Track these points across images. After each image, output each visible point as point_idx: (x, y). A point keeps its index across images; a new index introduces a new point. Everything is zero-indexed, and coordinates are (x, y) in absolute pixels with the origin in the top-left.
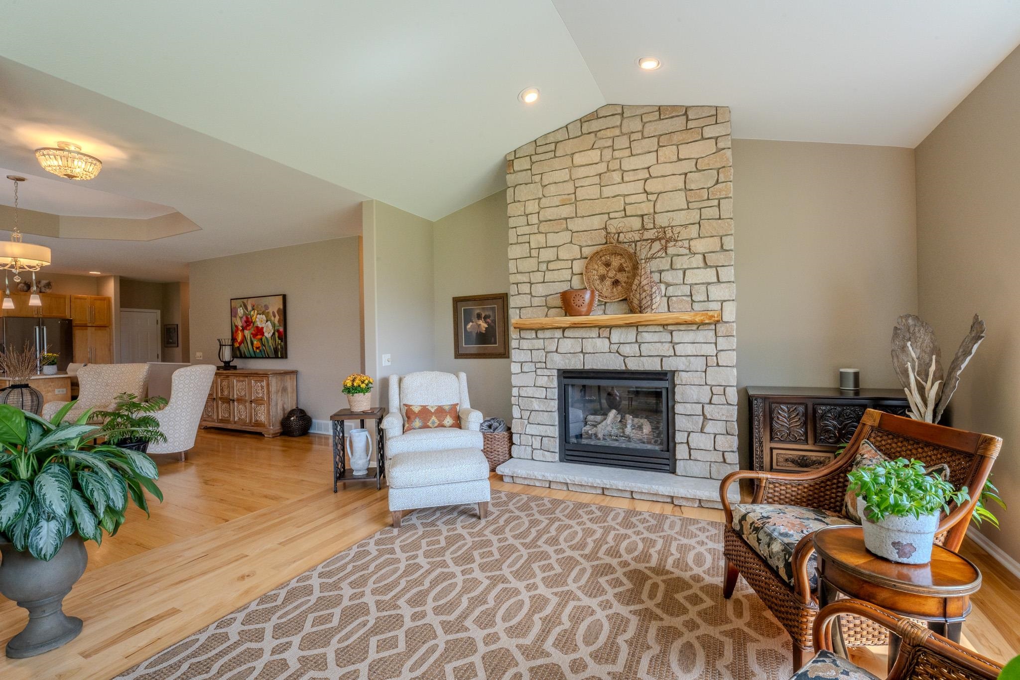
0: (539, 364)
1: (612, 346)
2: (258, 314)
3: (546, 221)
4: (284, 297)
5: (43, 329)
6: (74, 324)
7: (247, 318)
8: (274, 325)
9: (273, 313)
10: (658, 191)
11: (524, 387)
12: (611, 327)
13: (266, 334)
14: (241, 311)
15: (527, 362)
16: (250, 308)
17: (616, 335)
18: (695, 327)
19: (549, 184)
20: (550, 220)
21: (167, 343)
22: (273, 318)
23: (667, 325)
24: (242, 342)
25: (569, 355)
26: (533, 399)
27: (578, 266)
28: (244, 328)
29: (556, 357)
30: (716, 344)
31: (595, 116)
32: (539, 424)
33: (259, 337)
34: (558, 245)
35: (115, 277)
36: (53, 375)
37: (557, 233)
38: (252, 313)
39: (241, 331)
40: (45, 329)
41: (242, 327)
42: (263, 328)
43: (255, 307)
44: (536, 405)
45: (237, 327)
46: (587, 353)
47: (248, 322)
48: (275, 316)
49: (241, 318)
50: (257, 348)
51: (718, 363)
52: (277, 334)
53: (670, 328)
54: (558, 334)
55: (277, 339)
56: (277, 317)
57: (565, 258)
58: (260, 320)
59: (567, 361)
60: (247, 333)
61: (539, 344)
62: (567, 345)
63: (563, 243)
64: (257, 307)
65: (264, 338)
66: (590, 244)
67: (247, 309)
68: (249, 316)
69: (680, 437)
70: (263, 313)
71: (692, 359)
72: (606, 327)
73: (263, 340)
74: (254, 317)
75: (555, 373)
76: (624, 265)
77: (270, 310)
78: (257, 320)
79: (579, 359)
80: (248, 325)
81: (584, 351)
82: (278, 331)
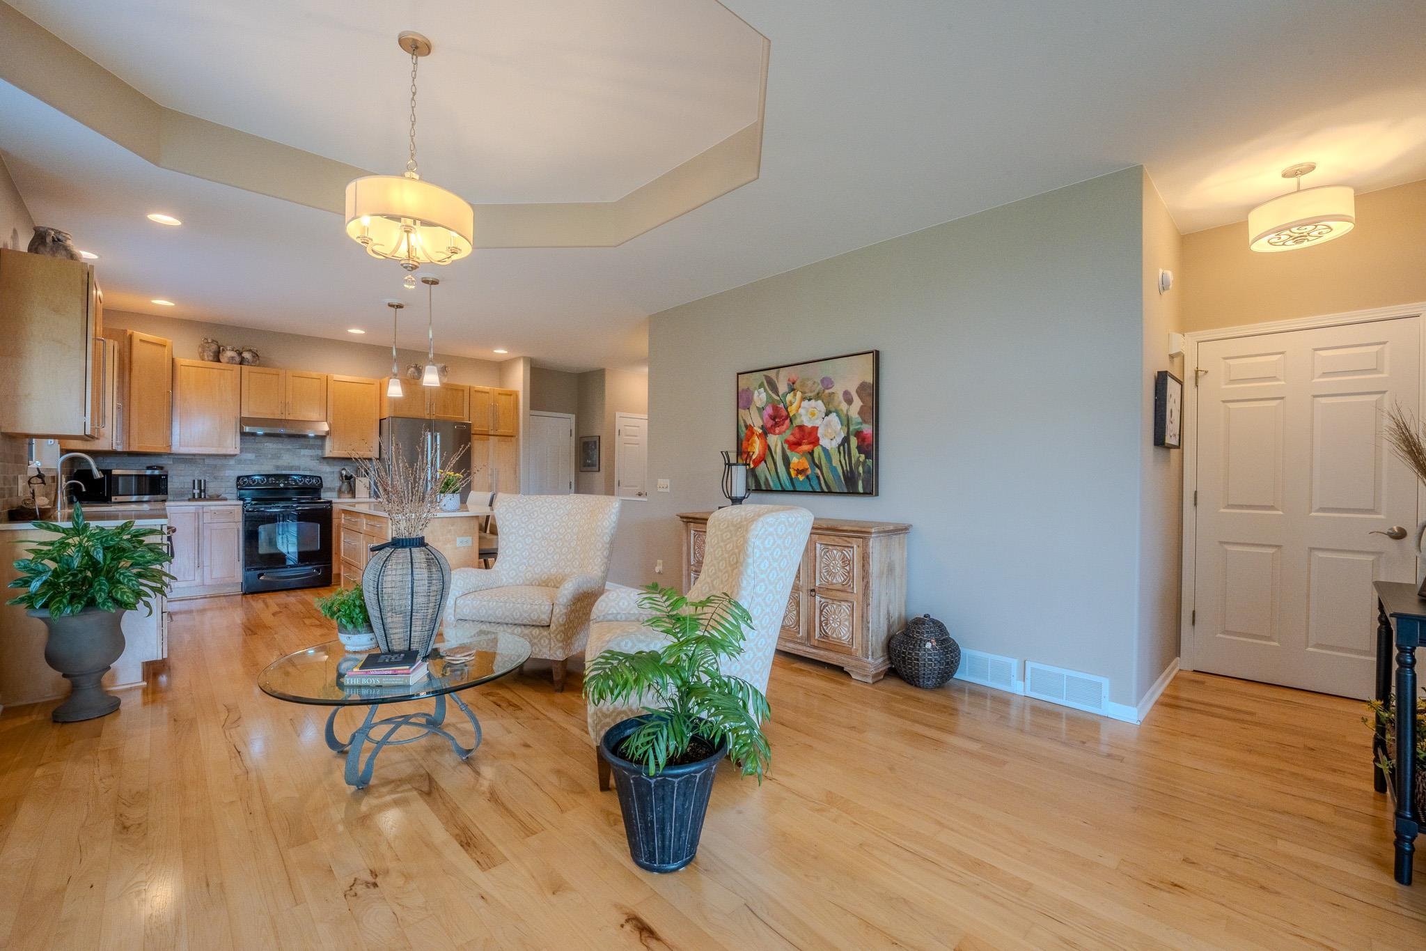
2: (803, 399)
4: (877, 355)
5: (436, 437)
6: (473, 432)
7: (776, 408)
8: (846, 422)
9: (846, 393)
13: (824, 442)
14: (760, 397)
16: (783, 387)
21: (584, 466)
22: (844, 406)
24: (762, 459)
28: (766, 432)
33: (805, 447)
35: (524, 358)
36: (454, 511)
38: (789, 398)
39: (760, 436)
40: (438, 437)
41: (762, 427)
42: (815, 429)
43: (797, 386)
45: (749, 428)
47: (778, 417)
48: (849, 401)
49: (761, 410)
50: (799, 472)
52: (854, 442)
55: (855, 452)
56: (857, 403)
58: (807, 413)
60: (775, 441)
64: (803, 385)
65: (817, 450)
67: (775, 390)
68: (781, 406)
70: (818, 397)
73: (816, 455)
74: (795, 405)
77: (838, 390)
78: (802, 411)
80: (776, 425)
82: (858, 434)
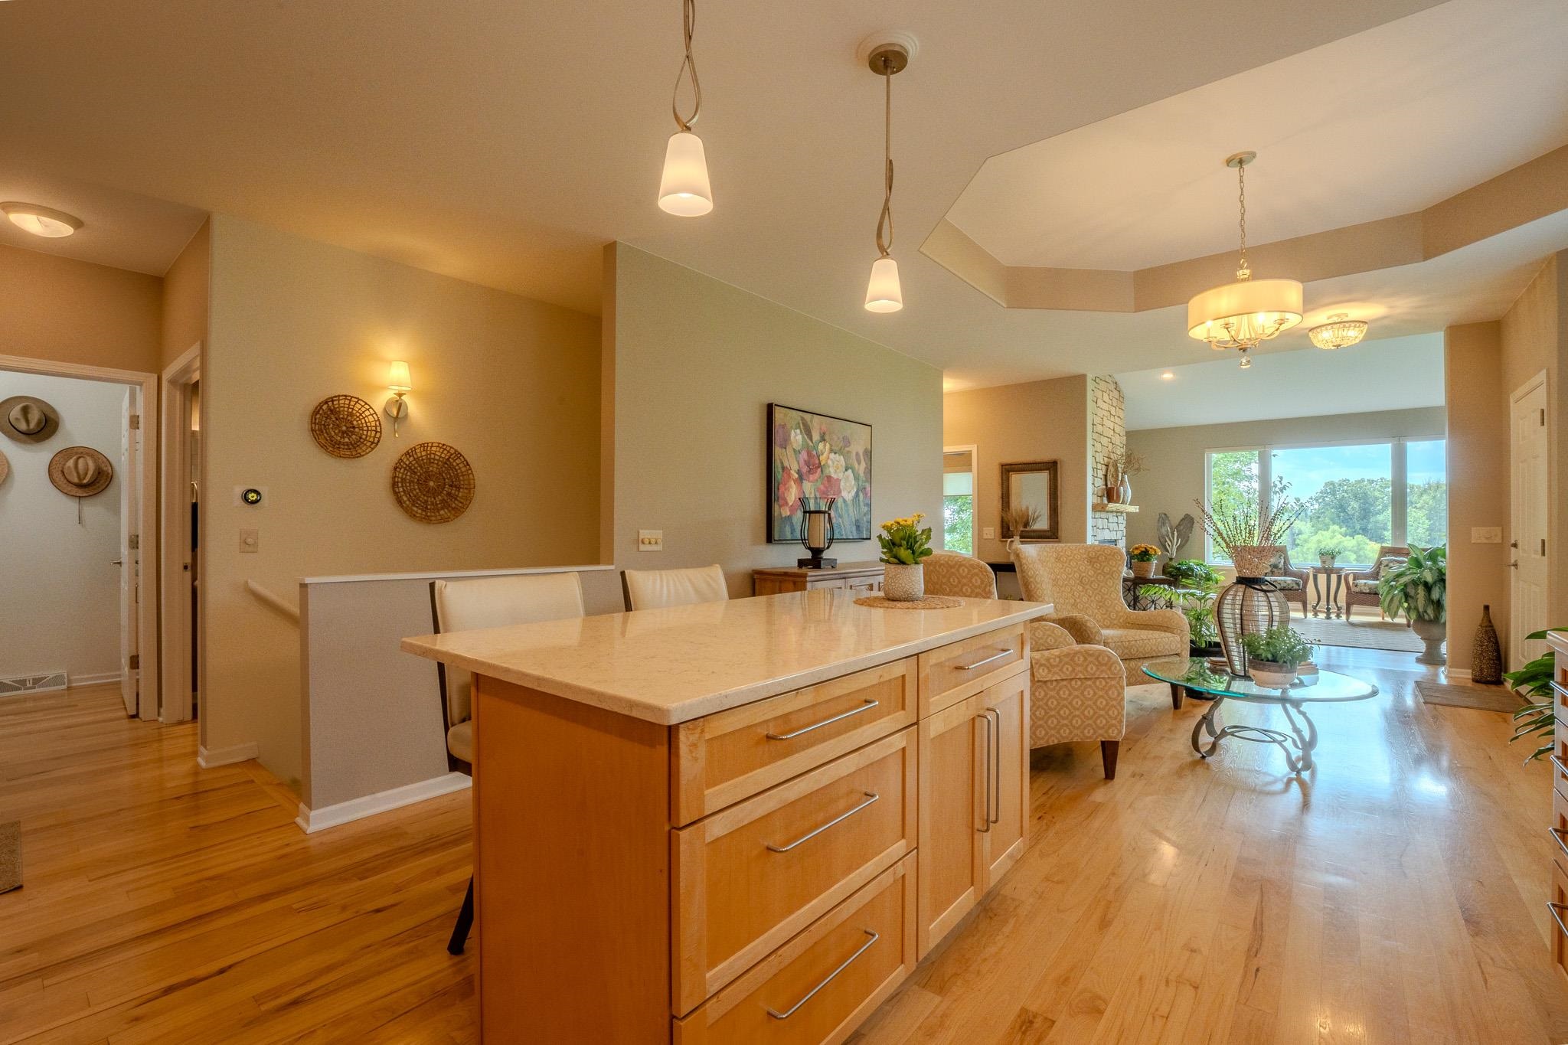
2: (831, 451)
4: (872, 430)
7: (809, 455)
8: (858, 478)
9: (858, 455)
13: (844, 494)
14: (797, 438)
16: (816, 437)
22: (855, 464)
28: (801, 477)
38: (821, 446)
39: (795, 481)
41: (799, 472)
42: (838, 480)
43: (827, 437)
45: (786, 470)
47: (812, 464)
48: (859, 462)
49: (797, 453)
52: (860, 493)
55: (862, 504)
56: (863, 465)
58: (833, 465)
64: (831, 437)
67: (809, 436)
68: (814, 452)
70: (840, 452)
74: (825, 455)
77: (853, 449)
78: (830, 462)
80: (810, 472)
82: (863, 490)
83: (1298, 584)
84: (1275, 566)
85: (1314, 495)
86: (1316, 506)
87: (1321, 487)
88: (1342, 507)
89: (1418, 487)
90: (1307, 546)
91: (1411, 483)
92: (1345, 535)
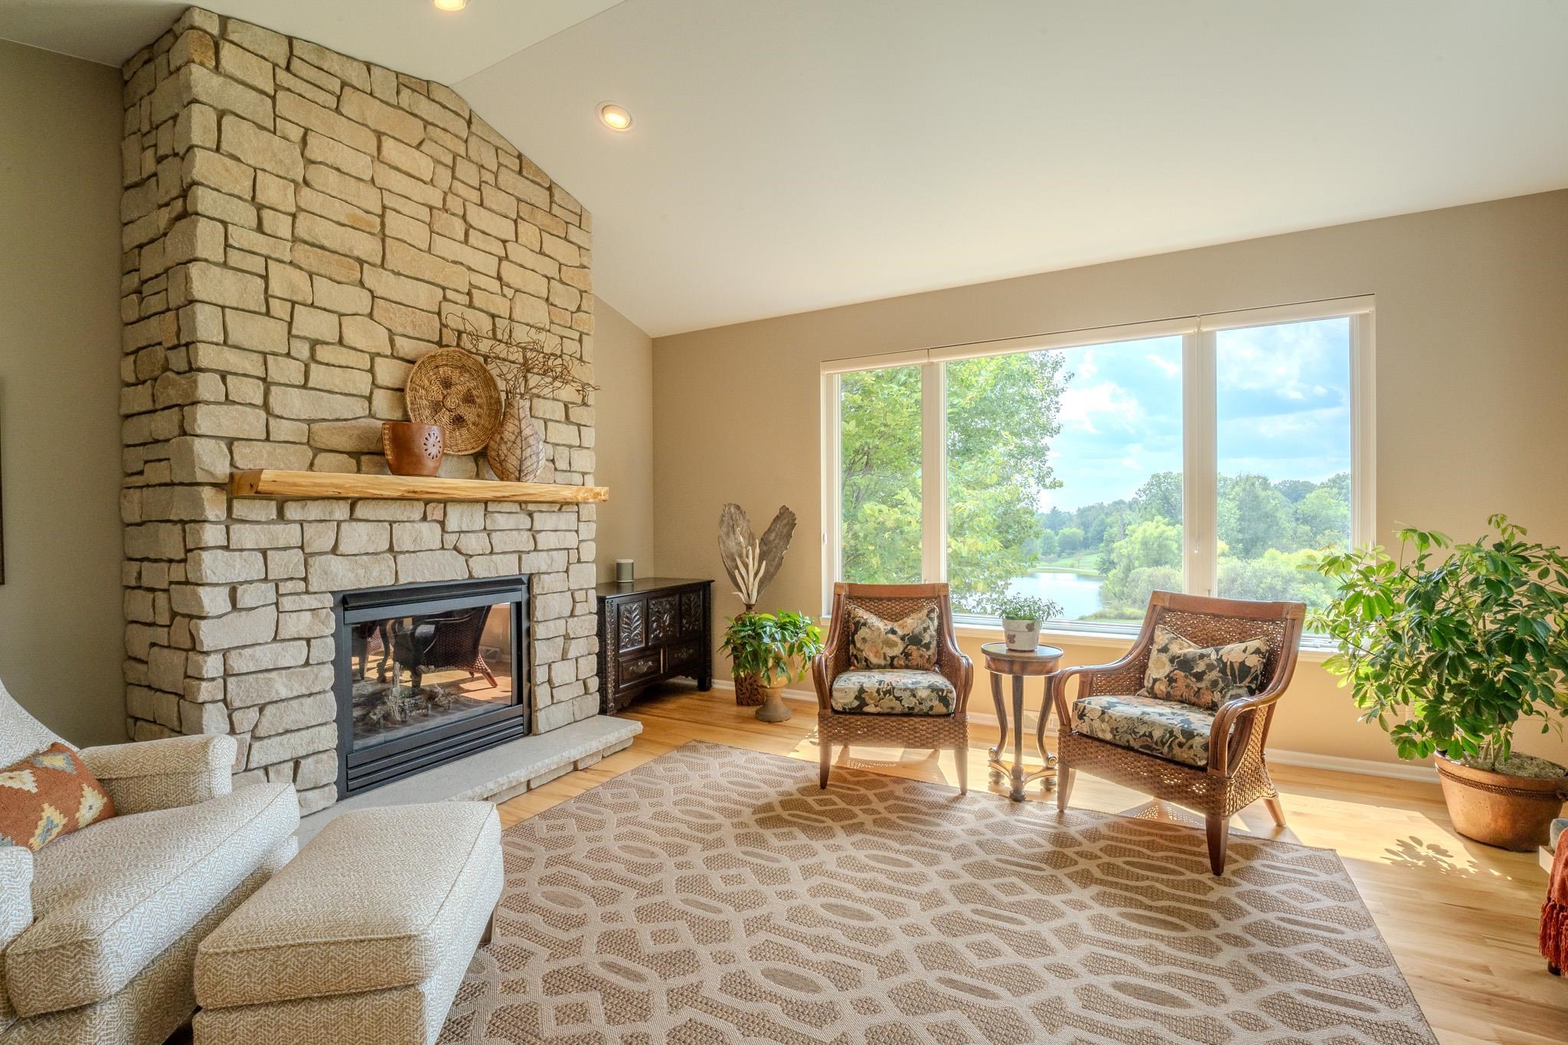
0: (289, 584)
1: (446, 536)
3: (313, 245)
10: (517, 287)
11: (245, 647)
12: (445, 502)
15: (251, 582)
17: (456, 518)
18: (556, 508)
19: (320, 163)
20: (322, 248)
23: (526, 502)
25: (365, 557)
26: (274, 675)
27: (389, 372)
29: (336, 564)
30: (577, 531)
31: (425, 88)
32: (287, 732)
34: (343, 311)
37: (339, 283)
44: (281, 687)
46: (402, 552)
51: (579, 559)
53: (531, 507)
54: (341, 511)
57: (359, 347)
59: (361, 572)
61: (289, 534)
62: (358, 537)
63: (354, 311)
66: (411, 334)
69: (540, 675)
71: (554, 553)
72: (439, 501)
75: (329, 601)
76: (474, 393)
79: (389, 567)
81: (396, 548)
83: (944, 700)
84: (914, 640)
85: (1142, 487)
86: (1144, 498)
87: (1147, 479)
88: (1166, 499)
89: (1231, 479)
90: (1135, 535)
91: (1224, 475)
92: (1169, 524)
